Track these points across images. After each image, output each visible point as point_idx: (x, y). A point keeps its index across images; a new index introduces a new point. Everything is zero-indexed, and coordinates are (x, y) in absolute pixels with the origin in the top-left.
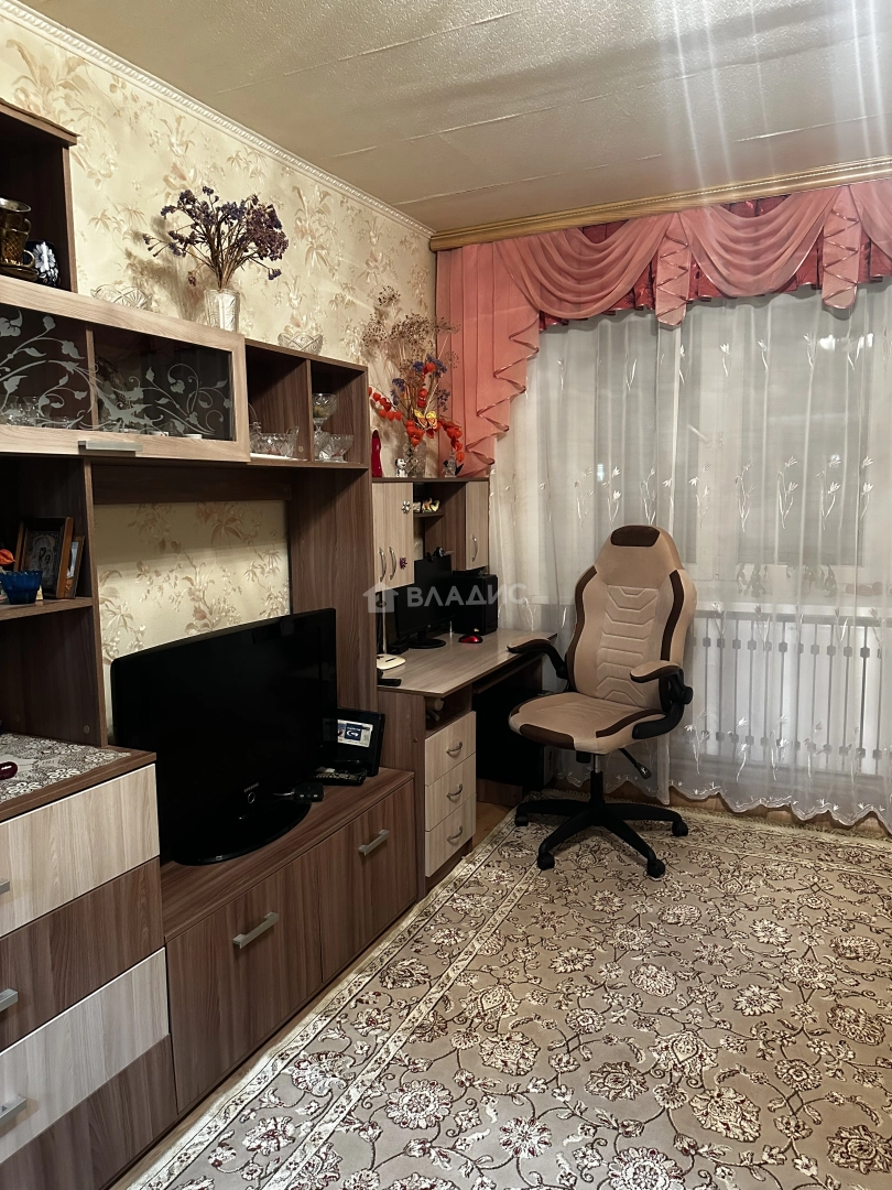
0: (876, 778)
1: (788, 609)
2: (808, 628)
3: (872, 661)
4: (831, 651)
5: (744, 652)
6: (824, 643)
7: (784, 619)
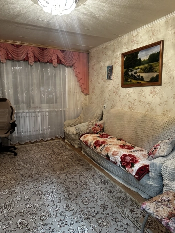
0: (42, 134)
1: (27, 111)
2: (31, 113)
3: (40, 117)
4: (34, 116)
5: (21, 118)
6: (33, 115)
7: (27, 112)
